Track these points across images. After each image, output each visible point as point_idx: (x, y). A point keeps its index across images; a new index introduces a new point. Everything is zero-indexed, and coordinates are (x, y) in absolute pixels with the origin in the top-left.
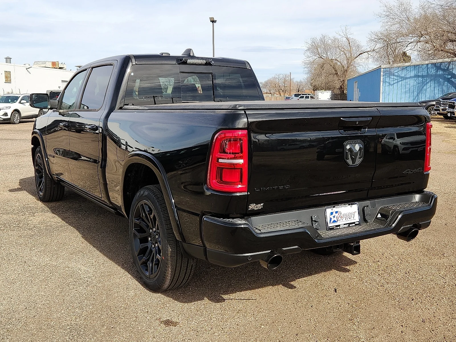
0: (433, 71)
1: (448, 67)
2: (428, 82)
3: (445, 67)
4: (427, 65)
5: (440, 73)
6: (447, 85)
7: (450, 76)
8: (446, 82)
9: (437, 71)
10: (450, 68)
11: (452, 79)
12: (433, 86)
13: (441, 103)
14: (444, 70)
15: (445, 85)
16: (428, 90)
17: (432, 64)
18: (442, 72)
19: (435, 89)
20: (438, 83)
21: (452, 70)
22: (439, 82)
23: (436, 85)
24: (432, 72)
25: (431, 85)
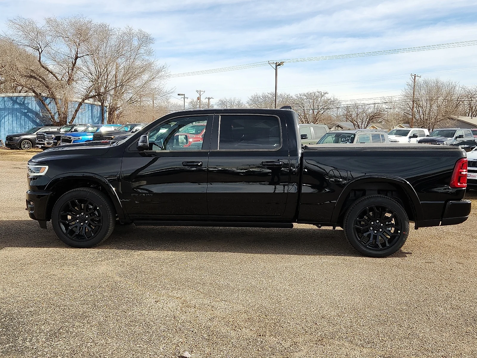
0: (9, 104)
1: (24, 101)
2: (6, 116)
3: (21, 101)
4: (4, 97)
5: (17, 107)
6: (24, 119)
7: (26, 111)
8: (23, 116)
9: (14, 105)
10: (26, 102)
11: (29, 113)
12: (11, 119)
13: (46, 137)
14: (19, 104)
15: (23, 119)
16: (7, 123)
17: (9, 97)
18: (18, 106)
19: (13, 123)
20: (15, 116)
21: (27, 105)
22: (17, 116)
23: (14, 118)
24: (9, 106)
25: (9, 119)
